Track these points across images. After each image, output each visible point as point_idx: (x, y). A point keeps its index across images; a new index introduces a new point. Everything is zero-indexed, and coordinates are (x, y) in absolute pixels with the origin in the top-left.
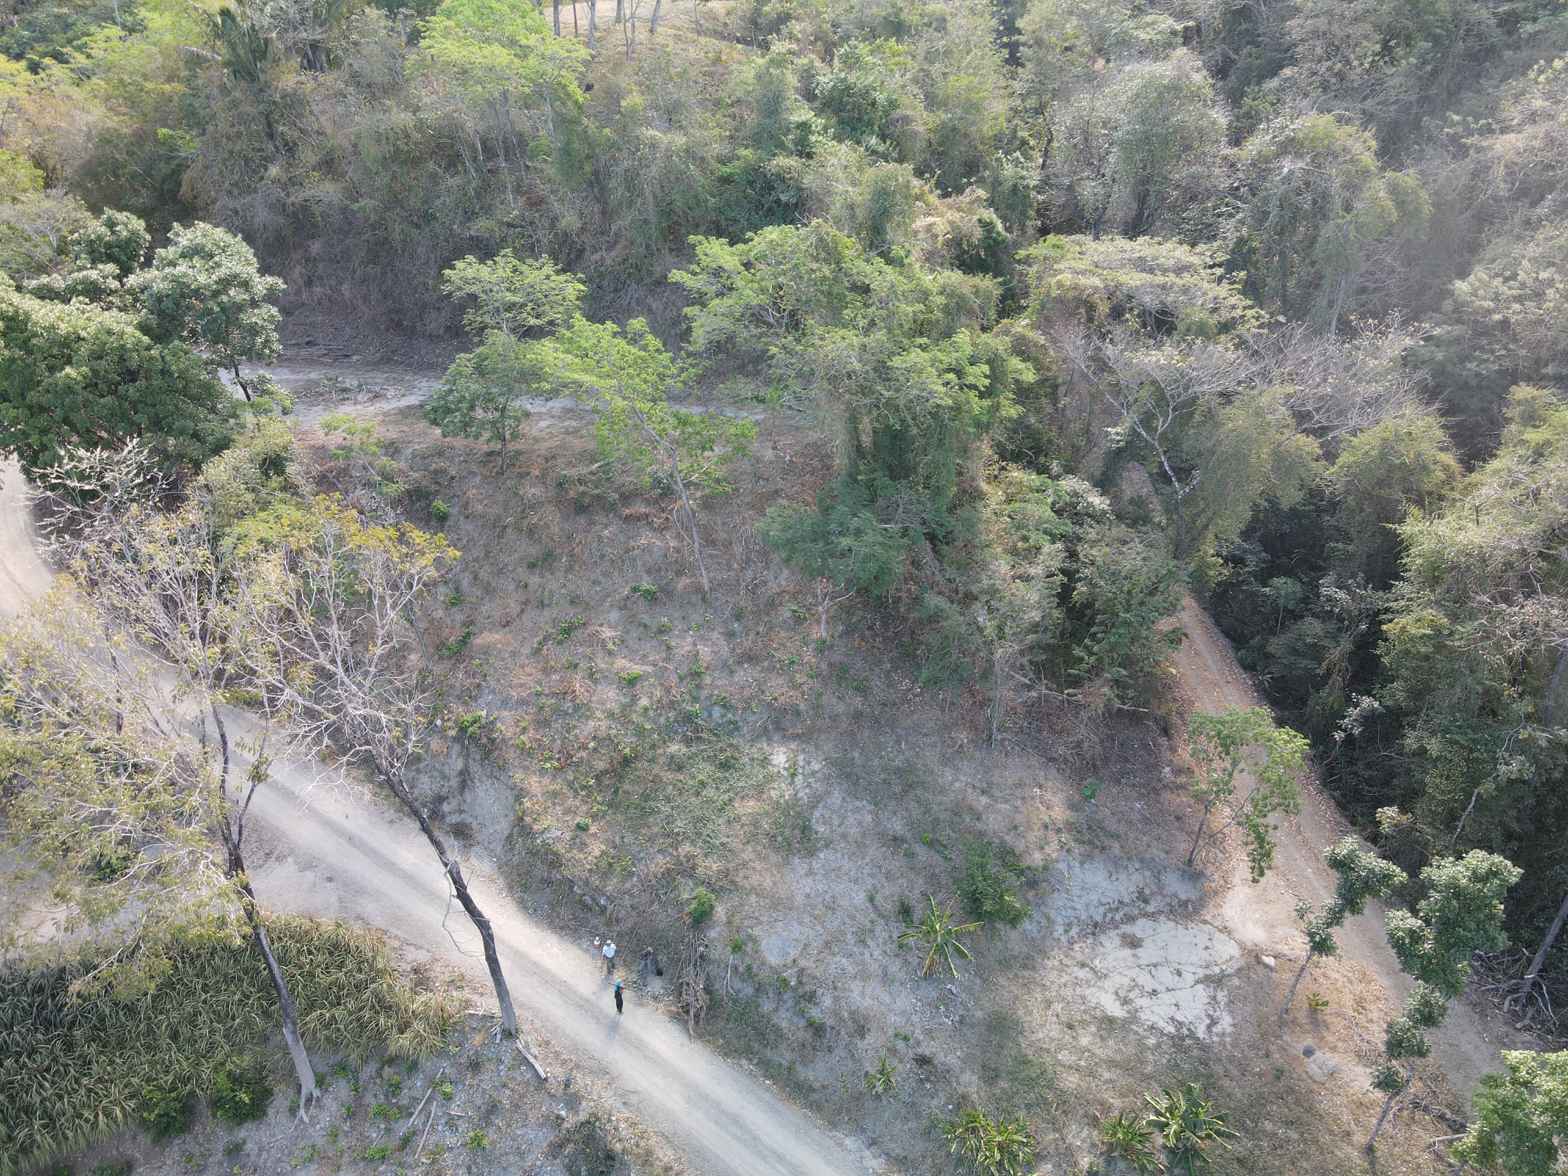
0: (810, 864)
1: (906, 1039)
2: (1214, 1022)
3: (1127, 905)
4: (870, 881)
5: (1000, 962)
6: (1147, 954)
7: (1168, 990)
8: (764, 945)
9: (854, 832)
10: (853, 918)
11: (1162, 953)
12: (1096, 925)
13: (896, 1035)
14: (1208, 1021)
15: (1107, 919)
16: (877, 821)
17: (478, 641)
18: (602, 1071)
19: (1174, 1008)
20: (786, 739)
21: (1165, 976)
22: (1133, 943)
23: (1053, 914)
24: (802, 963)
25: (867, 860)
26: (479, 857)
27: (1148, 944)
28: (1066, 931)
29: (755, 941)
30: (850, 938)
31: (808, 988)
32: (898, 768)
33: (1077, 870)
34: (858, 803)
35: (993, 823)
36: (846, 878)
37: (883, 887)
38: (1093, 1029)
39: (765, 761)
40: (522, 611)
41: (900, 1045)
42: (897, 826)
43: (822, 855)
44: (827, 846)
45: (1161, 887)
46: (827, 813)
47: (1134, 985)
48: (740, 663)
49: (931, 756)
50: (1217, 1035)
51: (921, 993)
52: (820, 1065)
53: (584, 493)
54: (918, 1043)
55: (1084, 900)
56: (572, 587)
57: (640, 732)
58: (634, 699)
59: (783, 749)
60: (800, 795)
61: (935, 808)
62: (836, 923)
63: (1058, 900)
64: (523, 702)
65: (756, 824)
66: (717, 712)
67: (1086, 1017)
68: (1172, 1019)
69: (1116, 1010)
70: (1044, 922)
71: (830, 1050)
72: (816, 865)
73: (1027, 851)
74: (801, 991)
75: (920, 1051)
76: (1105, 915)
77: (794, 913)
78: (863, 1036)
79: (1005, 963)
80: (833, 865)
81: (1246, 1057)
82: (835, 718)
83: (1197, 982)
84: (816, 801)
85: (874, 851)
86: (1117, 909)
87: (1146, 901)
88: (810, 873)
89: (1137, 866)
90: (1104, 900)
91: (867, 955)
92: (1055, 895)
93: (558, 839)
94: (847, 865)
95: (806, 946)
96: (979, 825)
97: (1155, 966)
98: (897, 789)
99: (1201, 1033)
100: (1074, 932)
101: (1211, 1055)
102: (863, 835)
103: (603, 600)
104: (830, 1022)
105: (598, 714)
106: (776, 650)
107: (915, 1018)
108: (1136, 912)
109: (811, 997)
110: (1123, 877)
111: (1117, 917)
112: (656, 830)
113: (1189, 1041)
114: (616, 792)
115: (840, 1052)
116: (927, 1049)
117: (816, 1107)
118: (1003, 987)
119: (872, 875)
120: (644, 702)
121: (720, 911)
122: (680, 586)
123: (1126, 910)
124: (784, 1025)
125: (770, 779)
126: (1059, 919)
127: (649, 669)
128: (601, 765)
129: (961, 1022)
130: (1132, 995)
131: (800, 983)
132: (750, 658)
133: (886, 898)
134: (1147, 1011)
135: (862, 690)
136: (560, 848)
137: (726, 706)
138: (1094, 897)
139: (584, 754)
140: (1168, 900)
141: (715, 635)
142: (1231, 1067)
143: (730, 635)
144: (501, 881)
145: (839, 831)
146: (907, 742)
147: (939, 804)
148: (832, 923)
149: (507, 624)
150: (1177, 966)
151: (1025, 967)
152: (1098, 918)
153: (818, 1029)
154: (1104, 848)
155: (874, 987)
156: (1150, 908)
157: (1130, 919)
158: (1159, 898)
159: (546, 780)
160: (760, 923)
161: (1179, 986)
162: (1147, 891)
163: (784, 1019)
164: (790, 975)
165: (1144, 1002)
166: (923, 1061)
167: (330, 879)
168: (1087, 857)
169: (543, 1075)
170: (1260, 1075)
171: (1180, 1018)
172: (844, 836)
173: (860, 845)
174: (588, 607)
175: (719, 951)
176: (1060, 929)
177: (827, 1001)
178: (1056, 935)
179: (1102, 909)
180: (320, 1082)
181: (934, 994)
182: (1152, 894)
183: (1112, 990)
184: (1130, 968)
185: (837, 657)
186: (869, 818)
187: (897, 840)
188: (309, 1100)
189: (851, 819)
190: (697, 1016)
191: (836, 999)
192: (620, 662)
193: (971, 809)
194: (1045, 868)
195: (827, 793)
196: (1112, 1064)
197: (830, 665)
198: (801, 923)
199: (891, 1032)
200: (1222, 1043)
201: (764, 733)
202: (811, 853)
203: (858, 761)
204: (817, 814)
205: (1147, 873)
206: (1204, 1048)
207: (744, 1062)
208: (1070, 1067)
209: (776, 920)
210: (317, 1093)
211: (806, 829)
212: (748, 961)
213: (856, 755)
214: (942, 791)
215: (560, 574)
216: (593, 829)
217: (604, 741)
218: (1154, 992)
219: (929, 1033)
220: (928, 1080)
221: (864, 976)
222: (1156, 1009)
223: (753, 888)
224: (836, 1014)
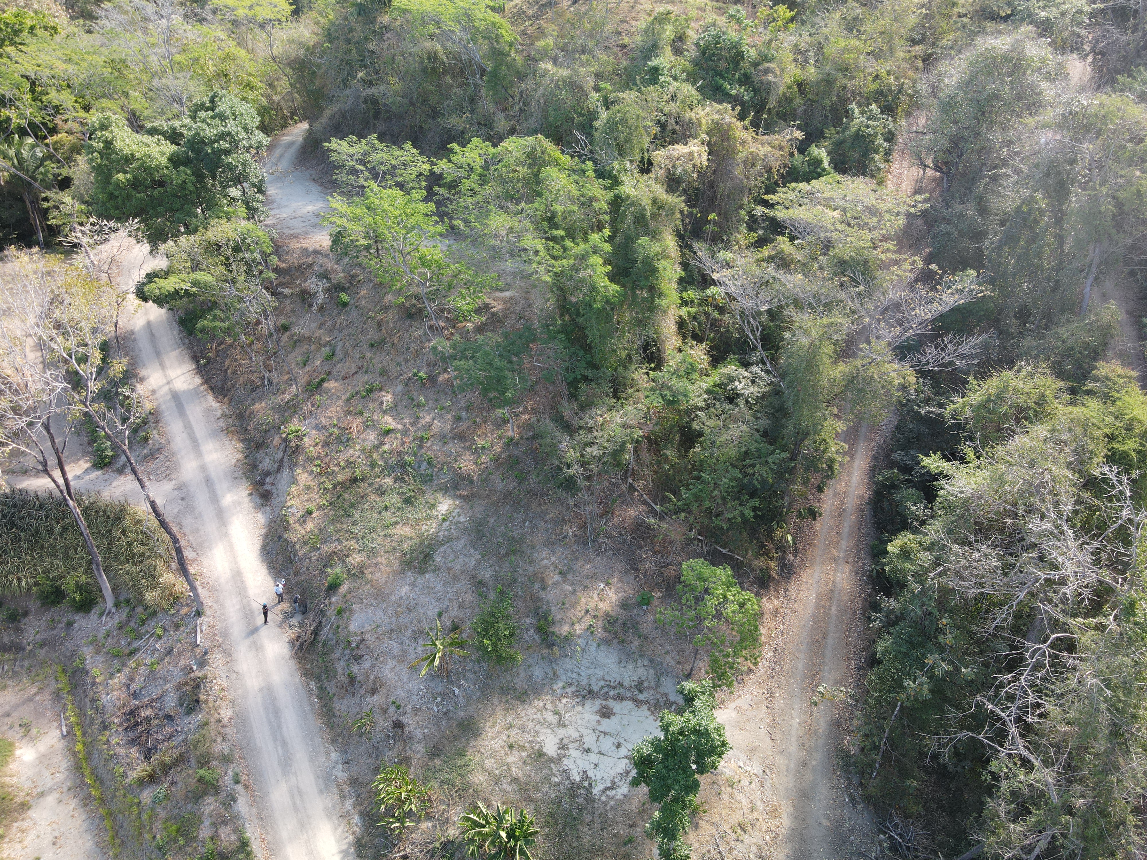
0: (416, 579)
1: (398, 707)
2: (613, 787)
3: (624, 687)
4: (447, 602)
5: (502, 688)
6: (607, 724)
7: (600, 753)
8: (355, 617)
9: (458, 568)
10: (419, 621)
11: (619, 728)
12: (590, 692)
13: (394, 703)
14: (609, 785)
15: (602, 692)
16: (476, 567)
17: (326, 385)
18: (228, 654)
19: (592, 766)
20: (455, 497)
21: (607, 744)
22: (606, 713)
23: (560, 672)
24: (367, 636)
25: (454, 589)
26: (265, 513)
27: (614, 719)
28: (564, 688)
29: (352, 612)
30: (409, 633)
31: (360, 652)
32: (513, 538)
33: (593, 648)
34: (472, 551)
35: (552, 595)
36: (433, 595)
37: (453, 610)
38: (524, 754)
39: (433, 506)
40: (356, 373)
41: (392, 709)
42: (487, 574)
43: (427, 576)
44: (434, 571)
45: (658, 685)
46: (448, 551)
47: (580, 740)
48: (453, 438)
49: (539, 538)
50: (607, 796)
51: (432, 685)
52: (345, 701)
53: (414, 306)
54: (404, 713)
55: (590, 671)
56: (385, 364)
57: (373, 465)
58: (382, 443)
59: (450, 502)
60: (440, 534)
61: (521, 571)
62: (406, 621)
63: (568, 664)
64: (325, 428)
65: (400, 543)
66: (424, 466)
67: (527, 745)
68: (585, 772)
69: (551, 749)
70: (551, 674)
71: (354, 694)
72: (420, 580)
73: (561, 622)
74: (355, 652)
75: (401, 718)
76: (602, 688)
77: (384, 605)
78: (373, 694)
79: (505, 691)
80: (431, 585)
81: (614, 819)
82: (492, 492)
83: (626, 757)
84: (448, 540)
85: (462, 585)
86: (614, 688)
87: (641, 691)
88: (413, 584)
89: (646, 663)
90: (607, 678)
91: (411, 649)
92: (567, 659)
93: (293, 514)
94: (439, 587)
95: (378, 627)
96: (542, 594)
97: (606, 734)
98: (503, 551)
99: (596, 790)
100: (569, 690)
101: (590, 807)
102: (462, 573)
103: (397, 377)
104: (360, 678)
105: (358, 447)
106: (479, 436)
107: (414, 698)
108: (629, 694)
109: (358, 659)
110: (630, 667)
111: (611, 693)
112: (345, 526)
113: (582, 791)
114: (339, 497)
115: (357, 699)
116: (405, 720)
117: (330, 725)
118: (493, 704)
119: (451, 600)
120: (386, 447)
121: (344, 588)
122: (440, 379)
123: (622, 691)
124: (340, 670)
125: (429, 518)
126: (564, 678)
127: (400, 427)
128: (340, 478)
129: (445, 713)
130: (571, 746)
131: (358, 647)
132: (461, 437)
133: (450, 617)
134: (572, 760)
135: (521, 479)
136: (291, 520)
137: (430, 463)
138: (600, 672)
139: (336, 468)
140: (659, 696)
141: (449, 416)
142: (597, 820)
143: (458, 419)
144: (264, 531)
145: (449, 564)
146: (531, 522)
147: (525, 570)
148: (404, 620)
149: (345, 378)
150: (622, 741)
151: (518, 698)
152: (595, 688)
153: (352, 679)
154: (623, 641)
155: (403, 670)
156: (641, 697)
157: (620, 698)
158: (652, 692)
159: (310, 478)
160: (362, 603)
161: (610, 754)
162: (646, 684)
163: (340, 667)
164: (355, 640)
165: (574, 753)
166: (398, 725)
167: (182, 499)
168: (605, 642)
169: (198, 643)
170: (614, 836)
171: (590, 774)
172: (449, 569)
173: (456, 578)
174: (389, 379)
175: (331, 612)
176: (560, 684)
177: (366, 665)
178: (555, 687)
179: (602, 683)
180: (117, 605)
181: (440, 689)
182: (649, 687)
183: (561, 736)
184: (587, 728)
185: (516, 452)
186: (473, 563)
187: (481, 584)
188: (109, 613)
189: (460, 561)
190: (302, 644)
191: (373, 666)
192: (388, 419)
193: (543, 580)
194: (566, 638)
195: (457, 538)
196: (516, 780)
197: (510, 456)
198: (384, 612)
199: (392, 699)
200: (605, 804)
201: (445, 489)
202: (422, 572)
203: (491, 525)
204: (442, 549)
205: (652, 672)
206: (590, 799)
207: (313, 683)
208: (486, 770)
209: (372, 605)
210: (113, 610)
211: (427, 557)
212: (340, 623)
213: (492, 520)
214: (532, 562)
215: (384, 354)
216: (315, 515)
217: (350, 464)
218: (589, 750)
219: (416, 710)
220: (394, 738)
221: (401, 659)
222: (579, 762)
223: (372, 581)
224: (367, 674)
